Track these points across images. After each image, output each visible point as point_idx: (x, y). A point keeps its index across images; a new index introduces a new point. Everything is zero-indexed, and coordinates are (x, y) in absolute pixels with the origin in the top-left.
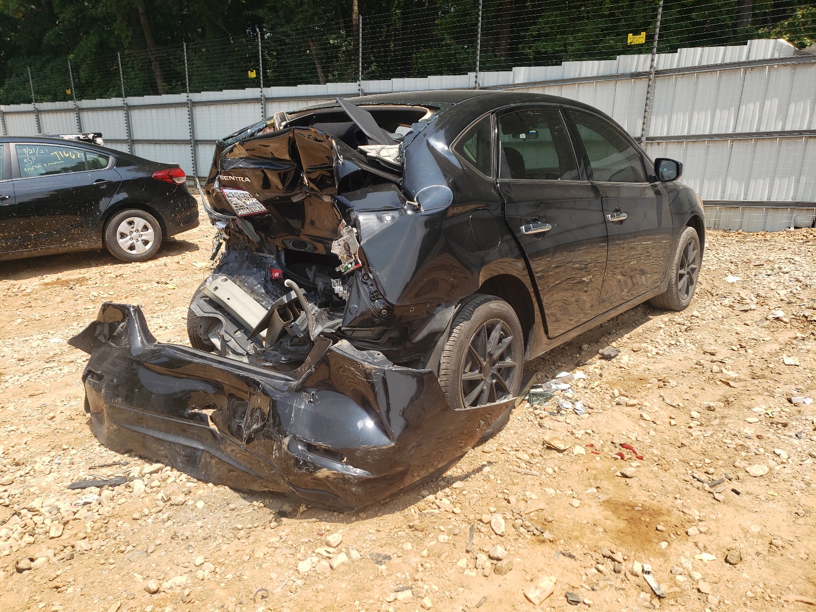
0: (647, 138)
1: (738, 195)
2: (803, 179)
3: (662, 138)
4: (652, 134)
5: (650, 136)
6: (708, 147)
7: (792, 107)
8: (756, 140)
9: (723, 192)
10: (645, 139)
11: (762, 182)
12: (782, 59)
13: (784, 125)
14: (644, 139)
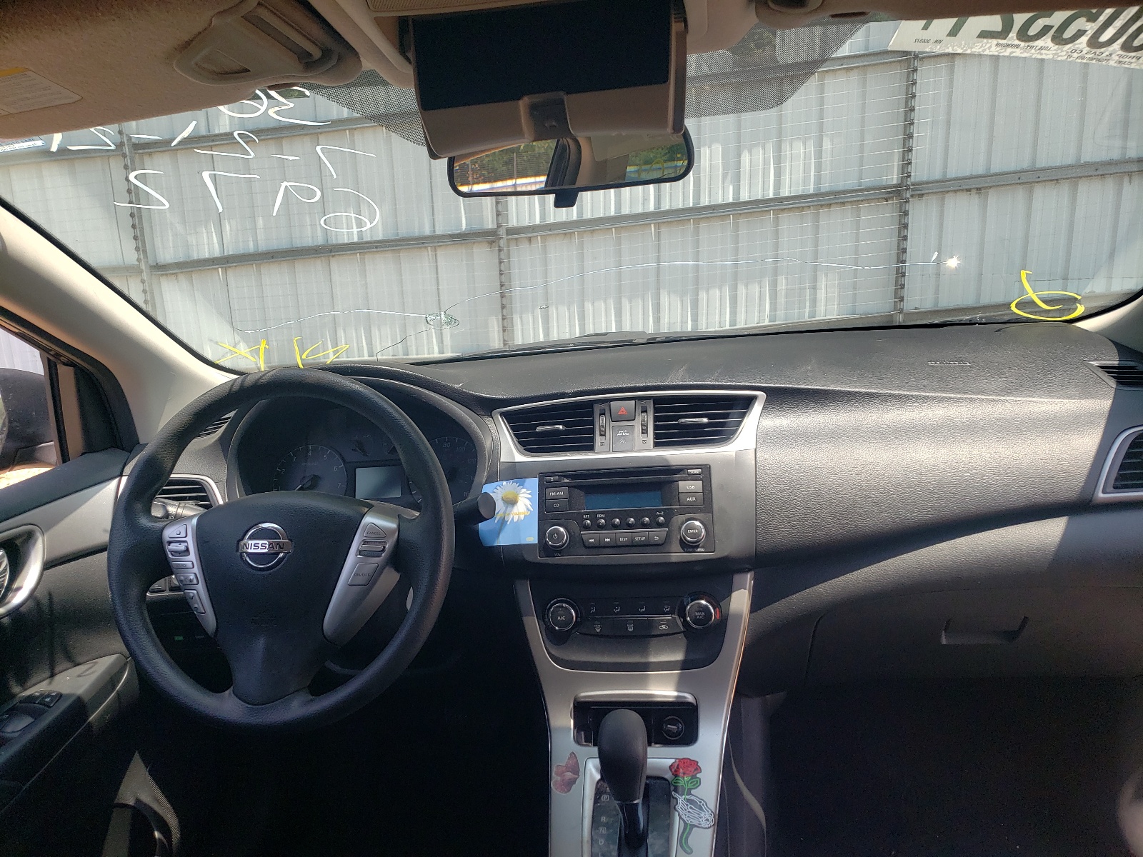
0: (507, 230)
1: (684, 322)
2: (782, 282)
3: (533, 228)
4: (513, 222)
5: (510, 225)
6: (619, 238)
7: (745, 158)
8: (697, 221)
9: (657, 320)
10: (505, 231)
11: (717, 292)
12: (714, 76)
13: (737, 191)
14: (502, 232)
